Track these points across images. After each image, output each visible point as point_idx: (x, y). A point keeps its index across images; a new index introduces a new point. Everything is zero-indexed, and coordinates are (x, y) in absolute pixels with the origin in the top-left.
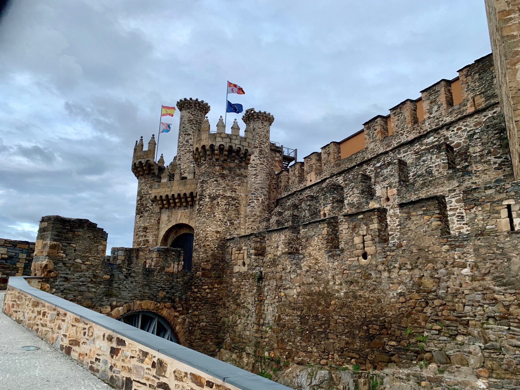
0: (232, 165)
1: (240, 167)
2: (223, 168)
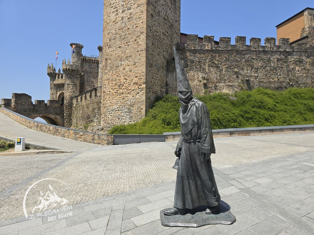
0: (74, 74)
1: (76, 75)
2: (71, 75)
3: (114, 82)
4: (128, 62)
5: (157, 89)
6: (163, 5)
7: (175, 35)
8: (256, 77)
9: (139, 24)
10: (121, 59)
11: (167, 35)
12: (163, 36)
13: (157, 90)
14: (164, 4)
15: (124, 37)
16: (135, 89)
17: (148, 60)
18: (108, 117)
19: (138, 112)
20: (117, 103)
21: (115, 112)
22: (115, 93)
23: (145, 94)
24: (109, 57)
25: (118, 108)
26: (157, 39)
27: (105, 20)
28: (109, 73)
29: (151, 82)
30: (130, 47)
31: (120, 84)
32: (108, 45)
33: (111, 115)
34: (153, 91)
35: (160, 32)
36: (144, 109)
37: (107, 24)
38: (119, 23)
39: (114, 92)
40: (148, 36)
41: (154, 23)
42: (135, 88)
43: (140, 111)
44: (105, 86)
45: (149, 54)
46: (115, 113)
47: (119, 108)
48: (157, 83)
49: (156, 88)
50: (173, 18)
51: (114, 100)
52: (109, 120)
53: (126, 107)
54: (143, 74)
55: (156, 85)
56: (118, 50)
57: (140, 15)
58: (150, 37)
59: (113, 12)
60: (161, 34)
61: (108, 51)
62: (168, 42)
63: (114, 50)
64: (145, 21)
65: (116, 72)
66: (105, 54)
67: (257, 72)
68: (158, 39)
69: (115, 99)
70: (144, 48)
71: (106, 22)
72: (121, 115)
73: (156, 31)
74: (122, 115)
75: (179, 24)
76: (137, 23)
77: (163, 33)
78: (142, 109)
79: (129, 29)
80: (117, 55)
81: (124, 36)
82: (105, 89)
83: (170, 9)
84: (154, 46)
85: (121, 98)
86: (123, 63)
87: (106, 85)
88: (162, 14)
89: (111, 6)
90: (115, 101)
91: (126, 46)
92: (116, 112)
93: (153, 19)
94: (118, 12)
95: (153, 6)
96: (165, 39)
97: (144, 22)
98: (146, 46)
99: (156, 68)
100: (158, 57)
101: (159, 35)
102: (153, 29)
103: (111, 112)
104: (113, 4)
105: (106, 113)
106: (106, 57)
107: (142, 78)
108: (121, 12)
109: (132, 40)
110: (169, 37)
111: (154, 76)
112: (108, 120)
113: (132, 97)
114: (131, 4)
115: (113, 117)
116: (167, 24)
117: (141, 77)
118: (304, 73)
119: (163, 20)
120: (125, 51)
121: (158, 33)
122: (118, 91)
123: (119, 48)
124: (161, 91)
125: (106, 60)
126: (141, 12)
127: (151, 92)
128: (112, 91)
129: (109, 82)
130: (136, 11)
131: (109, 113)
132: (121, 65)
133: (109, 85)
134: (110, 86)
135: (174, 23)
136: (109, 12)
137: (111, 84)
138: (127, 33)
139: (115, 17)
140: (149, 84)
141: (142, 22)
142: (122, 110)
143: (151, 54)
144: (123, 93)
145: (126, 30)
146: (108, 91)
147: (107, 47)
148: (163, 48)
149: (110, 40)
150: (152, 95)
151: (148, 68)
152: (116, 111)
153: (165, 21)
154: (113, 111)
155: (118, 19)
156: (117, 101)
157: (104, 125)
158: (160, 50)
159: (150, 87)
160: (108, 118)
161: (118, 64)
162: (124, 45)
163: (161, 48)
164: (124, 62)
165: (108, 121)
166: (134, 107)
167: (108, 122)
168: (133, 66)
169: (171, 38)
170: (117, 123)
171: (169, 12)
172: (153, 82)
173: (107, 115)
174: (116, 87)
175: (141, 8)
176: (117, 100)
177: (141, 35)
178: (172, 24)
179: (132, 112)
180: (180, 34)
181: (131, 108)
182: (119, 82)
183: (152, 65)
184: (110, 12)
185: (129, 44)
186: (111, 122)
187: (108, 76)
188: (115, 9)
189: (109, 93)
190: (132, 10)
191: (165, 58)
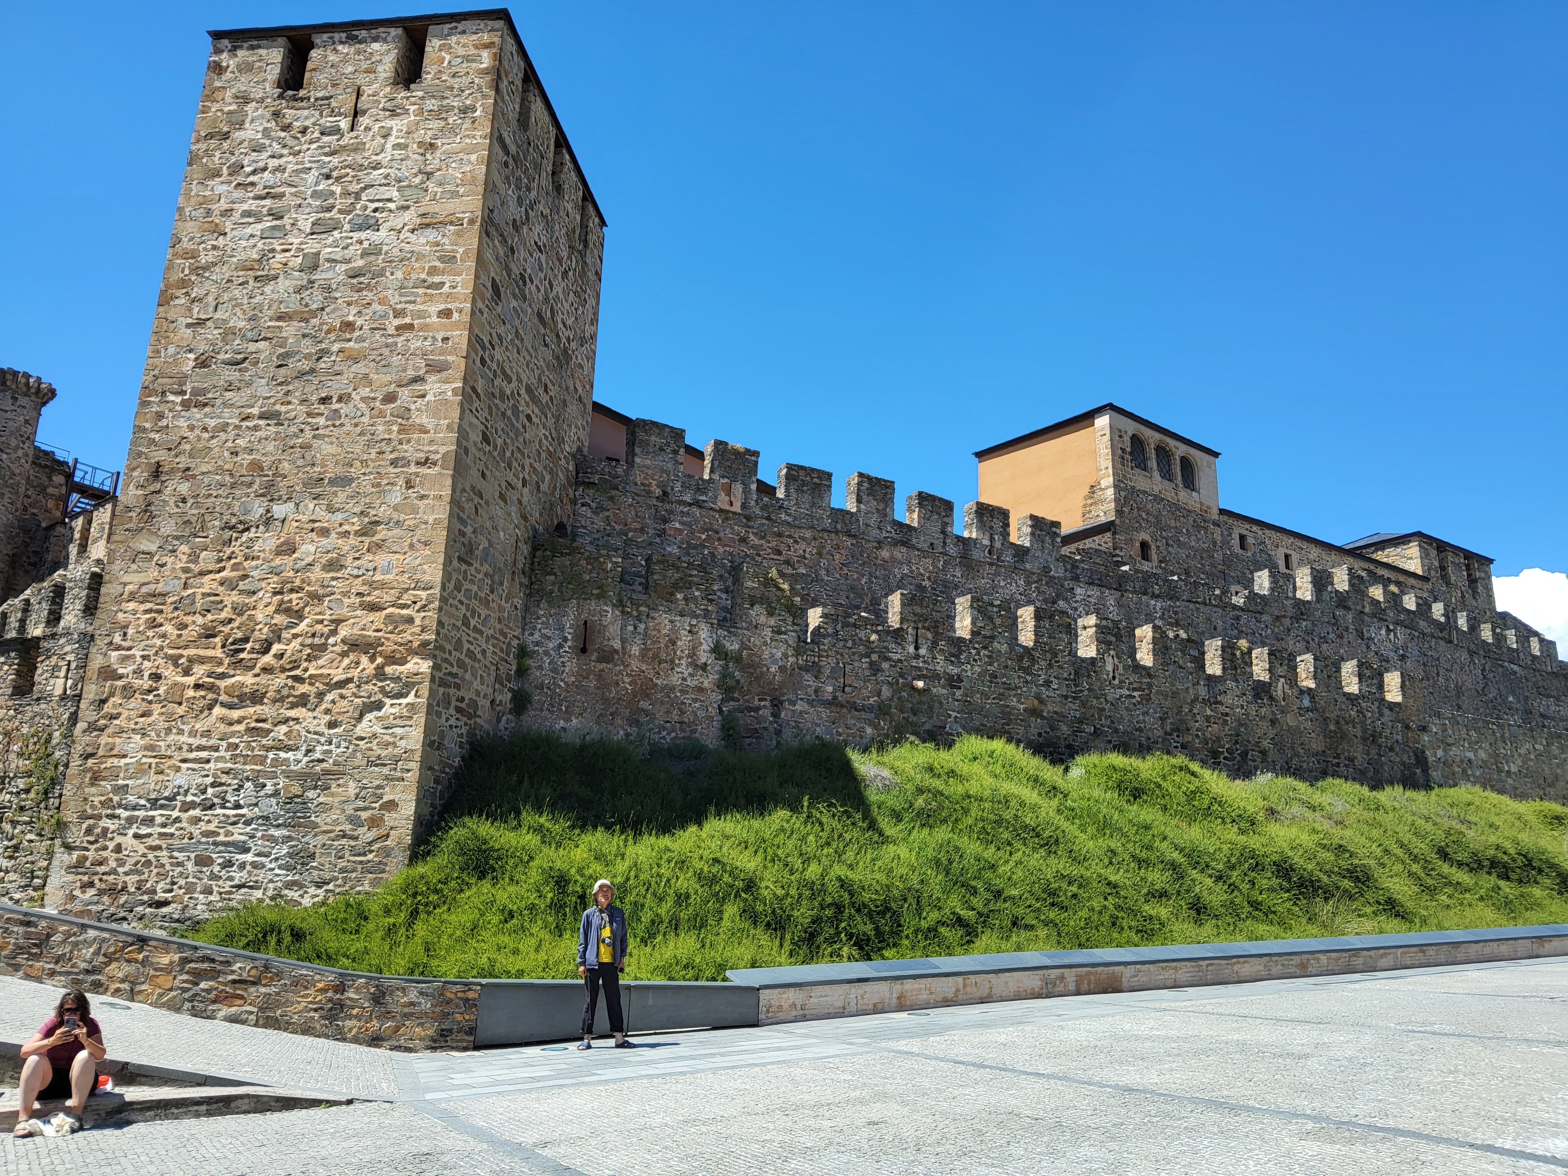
3: (200, 620)
4: (321, 513)
5: (480, 688)
6: (539, 248)
7: (573, 409)
8: (954, 682)
9: (421, 315)
10: (271, 485)
11: (545, 399)
12: (527, 405)
13: (478, 693)
14: (545, 246)
15: (306, 365)
16: (349, 680)
17: (460, 519)
18: (111, 845)
19: (354, 821)
20: (204, 754)
21: (175, 814)
22: (197, 686)
23: (420, 719)
24: (183, 461)
25: (204, 792)
26: (504, 414)
27: (186, 244)
28: (165, 559)
29: (458, 645)
30: (348, 428)
31: (240, 635)
32: (188, 388)
33: (144, 831)
34: (462, 700)
35: (520, 380)
36: (408, 809)
37: (195, 270)
38: (284, 285)
39: (190, 680)
40: (469, 393)
41: (501, 330)
42: (355, 673)
43: (374, 822)
44: (117, 639)
45: (464, 490)
46: (177, 820)
47: (210, 791)
48: (484, 652)
49: (476, 685)
50: (569, 322)
51: (181, 732)
52: (121, 863)
53: (269, 788)
54: (423, 594)
55: (477, 665)
56: (256, 428)
57: (433, 271)
58: (478, 396)
59: (247, 214)
60: (523, 392)
61: (182, 423)
62: (546, 438)
63: (224, 428)
64: (460, 311)
65: (220, 560)
66: (157, 437)
67: (957, 656)
68: (509, 413)
69: (186, 728)
70: (443, 450)
71: (194, 255)
72: (221, 838)
73: (504, 373)
74: (237, 837)
75: (591, 357)
76: (410, 307)
77: (529, 390)
78: (391, 805)
79: (349, 326)
80: (245, 459)
81: (307, 357)
82: (114, 654)
83: (565, 273)
84: (488, 448)
85: (241, 728)
86: (279, 510)
87: (131, 631)
88: (533, 288)
89: (240, 179)
90: (191, 740)
91: (322, 421)
92: (185, 816)
93: (499, 309)
94: (287, 221)
95: (504, 241)
96: (534, 419)
97: (456, 316)
98: (459, 443)
99: (486, 567)
100: (498, 510)
101: (513, 392)
102: (492, 358)
103: (141, 813)
104: (254, 172)
105: (99, 817)
106: (161, 455)
107: (410, 620)
108: (306, 226)
109: (365, 392)
110: (549, 415)
111: (473, 612)
112: (113, 864)
113: (323, 729)
114: (380, 204)
115: (159, 848)
116: (546, 345)
117: (404, 612)
118: (1134, 690)
119: (536, 320)
120: (306, 447)
121: (512, 385)
122: (223, 676)
123: (262, 422)
124: (493, 702)
125: (157, 472)
126: (441, 259)
127: (454, 703)
128: (171, 675)
129: (161, 612)
130: (408, 247)
131: (131, 821)
132: (268, 520)
133: (150, 633)
134: (158, 642)
135: (573, 345)
136: (223, 205)
137: (168, 628)
138: (335, 347)
139: (260, 245)
140: (447, 656)
141: (446, 313)
142: (238, 806)
143: (473, 488)
144: (256, 698)
145: (329, 332)
146: (138, 672)
147: (178, 399)
148: (523, 468)
149: (203, 363)
150: (452, 721)
151: (455, 563)
152: (187, 807)
153: (543, 331)
154: (162, 807)
155: (280, 257)
156: (204, 742)
157: (72, 898)
158: (511, 478)
159: (450, 674)
160: (118, 849)
161: (247, 512)
162: (303, 408)
163: (515, 464)
164: (291, 505)
165: (114, 872)
166: (333, 789)
167: (111, 878)
168: (353, 541)
169: (557, 418)
170: (190, 889)
171: (558, 289)
172: (466, 646)
173: (105, 830)
174: (210, 653)
175: (446, 241)
176: (207, 734)
177: (432, 378)
178: (565, 350)
179: (315, 826)
180: (590, 407)
181: (311, 794)
182: (235, 624)
183: (471, 551)
184: (227, 207)
185: (344, 409)
186: (135, 878)
187: (153, 573)
188: (268, 202)
189: (146, 683)
190: (383, 233)
191: (525, 518)
